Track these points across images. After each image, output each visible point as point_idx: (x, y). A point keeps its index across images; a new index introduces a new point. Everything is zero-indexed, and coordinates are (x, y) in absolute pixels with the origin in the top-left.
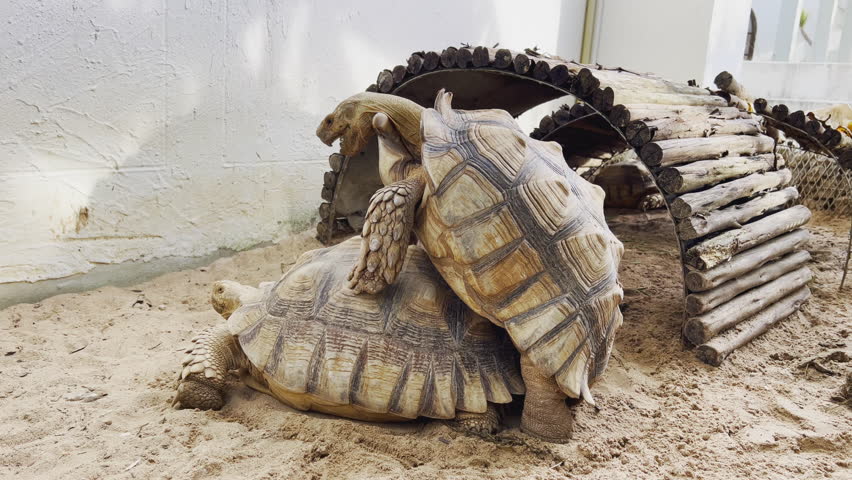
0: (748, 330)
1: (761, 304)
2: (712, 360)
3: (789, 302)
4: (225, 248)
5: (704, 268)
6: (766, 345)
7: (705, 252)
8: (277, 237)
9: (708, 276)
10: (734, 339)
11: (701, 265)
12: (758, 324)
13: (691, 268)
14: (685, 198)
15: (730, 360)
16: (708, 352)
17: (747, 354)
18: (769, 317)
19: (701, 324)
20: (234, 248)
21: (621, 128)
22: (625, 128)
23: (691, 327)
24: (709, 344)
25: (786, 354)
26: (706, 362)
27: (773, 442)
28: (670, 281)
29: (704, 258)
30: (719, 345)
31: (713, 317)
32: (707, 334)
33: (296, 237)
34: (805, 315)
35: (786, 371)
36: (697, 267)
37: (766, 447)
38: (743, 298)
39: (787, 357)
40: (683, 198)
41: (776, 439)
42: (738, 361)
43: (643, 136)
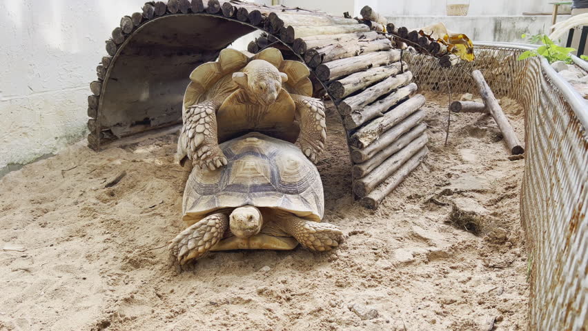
0: (392, 182)
1: (399, 163)
2: (371, 206)
3: (416, 158)
4: (13, 164)
5: (362, 147)
6: (404, 190)
7: (362, 136)
8: (56, 149)
9: (364, 152)
10: (385, 190)
11: (360, 145)
12: (398, 177)
13: (354, 148)
14: (347, 101)
15: (383, 204)
16: (370, 202)
17: (393, 198)
18: (404, 171)
19: (363, 184)
20: (21, 163)
21: (301, 55)
22: (304, 55)
23: (358, 186)
24: (370, 196)
25: (416, 195)
26: (368, 208)
27: (412, 258)
28: (343, 152)
29: (362, 140)
30: (375, 196)
31: (370, 178)
32: (367, 189)
33: (71, 147)
34: (426, 165)
35: (417, 207)
36: (358, 147)
37: (408, 263)
38: (388, 161)
39: (418, 196)
40: (345, 101)
41: (414, 256)
42: (388, 204)
43: (316, 60)
